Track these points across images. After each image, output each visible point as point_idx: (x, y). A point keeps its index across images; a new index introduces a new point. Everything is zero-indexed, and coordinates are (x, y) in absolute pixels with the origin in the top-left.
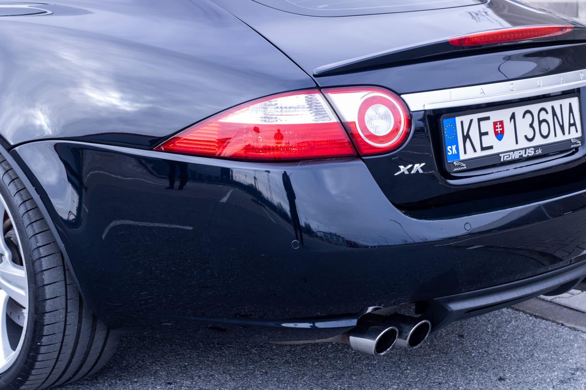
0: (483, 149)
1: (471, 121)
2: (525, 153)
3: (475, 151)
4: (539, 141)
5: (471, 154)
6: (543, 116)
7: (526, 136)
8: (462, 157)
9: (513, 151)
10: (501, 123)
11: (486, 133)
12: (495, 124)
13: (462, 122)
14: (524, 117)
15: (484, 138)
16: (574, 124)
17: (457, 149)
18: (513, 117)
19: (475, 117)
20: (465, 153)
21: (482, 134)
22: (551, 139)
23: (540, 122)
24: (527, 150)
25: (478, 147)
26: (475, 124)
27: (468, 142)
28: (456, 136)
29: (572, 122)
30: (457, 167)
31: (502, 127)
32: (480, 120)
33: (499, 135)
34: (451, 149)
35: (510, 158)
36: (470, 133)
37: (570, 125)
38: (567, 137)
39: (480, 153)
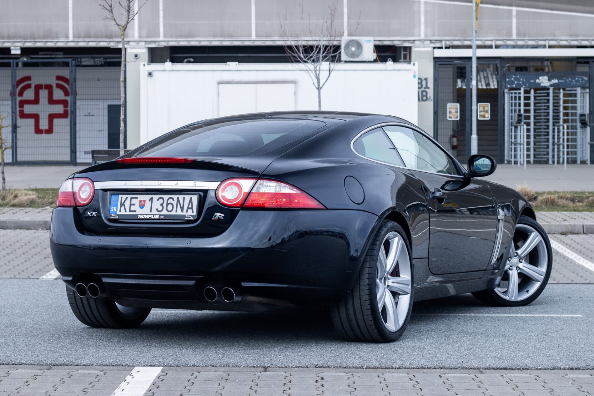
0: (130, 211)
1: (127, 198)
2: (153, 217)
3: (126, 211)
4: (165, 212)
5: (123, 212)
6: (171, 201)
7: (157, 209)
8: (118, 213)
9: (146, 215)
10: (144, 201)
11: (134, 205)
12: (140, 201)
13: (122, 198)
14: (158, 200)
15: (132, 206)
16: (192, 208)
17: (117, 209)
18: (151, 199)
19: (130, 196)
20: (120, 211)
21: (131, 204)
22: (173, 213)
23: (168, 204)
24: (155, 216)
25: (128, 209)
26: (129, 200)
27: (123, 208)
28: (118, 203)
29: (190, 206)
30: (113, 216)
31: (145, 203)
32: (132, 198)
33: (142, 207)
34: (113, 209)
35: (144, 218)
36: (125, 203)
37: (188, 208)
38: (184, 213)
39: (128, 213)
